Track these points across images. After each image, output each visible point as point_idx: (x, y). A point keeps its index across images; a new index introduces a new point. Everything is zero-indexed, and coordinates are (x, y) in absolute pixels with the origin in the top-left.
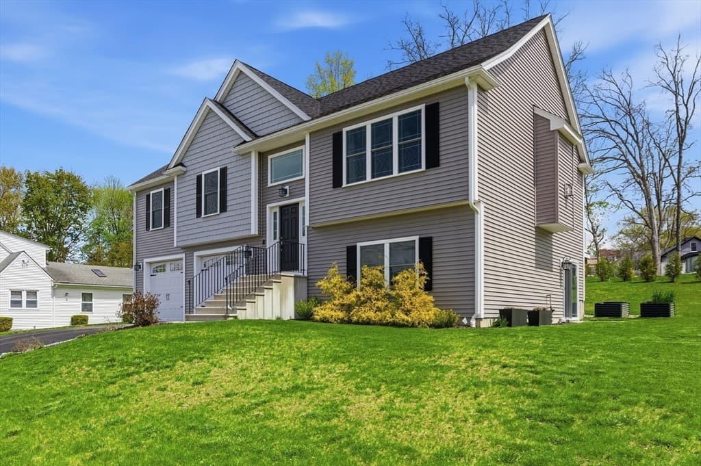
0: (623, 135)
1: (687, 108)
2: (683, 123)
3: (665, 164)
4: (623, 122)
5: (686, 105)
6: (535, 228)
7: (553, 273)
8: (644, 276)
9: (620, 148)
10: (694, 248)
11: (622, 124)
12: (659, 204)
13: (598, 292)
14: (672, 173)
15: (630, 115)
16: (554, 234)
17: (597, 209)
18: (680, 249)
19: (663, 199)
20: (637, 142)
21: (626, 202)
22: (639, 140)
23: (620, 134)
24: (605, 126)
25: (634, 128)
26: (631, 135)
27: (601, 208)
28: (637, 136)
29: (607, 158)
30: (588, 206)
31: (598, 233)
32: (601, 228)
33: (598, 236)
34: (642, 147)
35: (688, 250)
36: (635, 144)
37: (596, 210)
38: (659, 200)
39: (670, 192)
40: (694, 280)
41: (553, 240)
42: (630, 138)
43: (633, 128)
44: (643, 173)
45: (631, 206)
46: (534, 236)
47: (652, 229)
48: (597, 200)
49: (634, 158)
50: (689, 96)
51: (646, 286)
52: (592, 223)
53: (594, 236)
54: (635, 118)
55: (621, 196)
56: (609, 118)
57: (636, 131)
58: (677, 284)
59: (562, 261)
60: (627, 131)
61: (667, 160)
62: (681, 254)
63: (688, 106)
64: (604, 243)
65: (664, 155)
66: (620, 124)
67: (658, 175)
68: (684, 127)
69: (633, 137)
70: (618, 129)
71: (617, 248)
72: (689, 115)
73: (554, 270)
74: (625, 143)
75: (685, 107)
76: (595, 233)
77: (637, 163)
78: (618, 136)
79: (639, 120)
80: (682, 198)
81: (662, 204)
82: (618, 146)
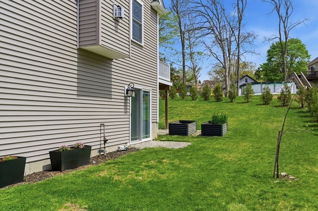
0: (211, 15)
1: (243, 3)
2: (241, 11)
3: (232, 34)
4: (211, 7)
6: (78, 50)
7: (113, 100)
8: (216, 98)
9: (210, 23)
10: (246, 81)
11: (211, 8)
12: (229, 56)
13: (187, 108)
14: (235, 39)
15: (215, 4)
16: (114, 60)
18: (239, 81)
19: (231, 53)
20: (218, 20)
21: (213, 54)
22: (219, 18)
23: (209, 14)
24: (202, 9)
25: (217, 11)
26: (215, 15)
27: (198, 55)
28: (218, 16)
29: (203, 27)
30: (191, 54)
31: (196, 70)
32: (198, 68)
33: (197, 72)
34: (220, 23)
35: (243, 82)
36: (217, 20)
37: (195, 56)
38: (229, 54)
39: (234, 49)
40: (243, 101)
41: (113, 67)
45: (215, 56)
46: (76, 60)
47: (226, 69)
49: (217, 28)
51: (217, 105)
52: (193, 64)
53: (194, 72)
54: (217, 5)
55: (211, 50)
56: (204, 5)
57: (217, 13)
58: (234, 103)
59: (126, 87)
60: (213, 13)
61: (233, 32)
62: (240, 84)
63: (243, 2)
64: (200, 76)
65: (232, 29)
66: (209, 9)
67: (229, 39)
68: (241, 13)
69: (216, 16)
70: (209, 11)
71: (212, 80)
72: (244, 7)
73: (113, 97)
74: (212, 19)
75: (241, 2)
76: (195, 70)
77: (218, 31)
78: (208, 15)
79: (219, 7)
80: (240, 54)
81: (231, 56)
82: (208, 21)
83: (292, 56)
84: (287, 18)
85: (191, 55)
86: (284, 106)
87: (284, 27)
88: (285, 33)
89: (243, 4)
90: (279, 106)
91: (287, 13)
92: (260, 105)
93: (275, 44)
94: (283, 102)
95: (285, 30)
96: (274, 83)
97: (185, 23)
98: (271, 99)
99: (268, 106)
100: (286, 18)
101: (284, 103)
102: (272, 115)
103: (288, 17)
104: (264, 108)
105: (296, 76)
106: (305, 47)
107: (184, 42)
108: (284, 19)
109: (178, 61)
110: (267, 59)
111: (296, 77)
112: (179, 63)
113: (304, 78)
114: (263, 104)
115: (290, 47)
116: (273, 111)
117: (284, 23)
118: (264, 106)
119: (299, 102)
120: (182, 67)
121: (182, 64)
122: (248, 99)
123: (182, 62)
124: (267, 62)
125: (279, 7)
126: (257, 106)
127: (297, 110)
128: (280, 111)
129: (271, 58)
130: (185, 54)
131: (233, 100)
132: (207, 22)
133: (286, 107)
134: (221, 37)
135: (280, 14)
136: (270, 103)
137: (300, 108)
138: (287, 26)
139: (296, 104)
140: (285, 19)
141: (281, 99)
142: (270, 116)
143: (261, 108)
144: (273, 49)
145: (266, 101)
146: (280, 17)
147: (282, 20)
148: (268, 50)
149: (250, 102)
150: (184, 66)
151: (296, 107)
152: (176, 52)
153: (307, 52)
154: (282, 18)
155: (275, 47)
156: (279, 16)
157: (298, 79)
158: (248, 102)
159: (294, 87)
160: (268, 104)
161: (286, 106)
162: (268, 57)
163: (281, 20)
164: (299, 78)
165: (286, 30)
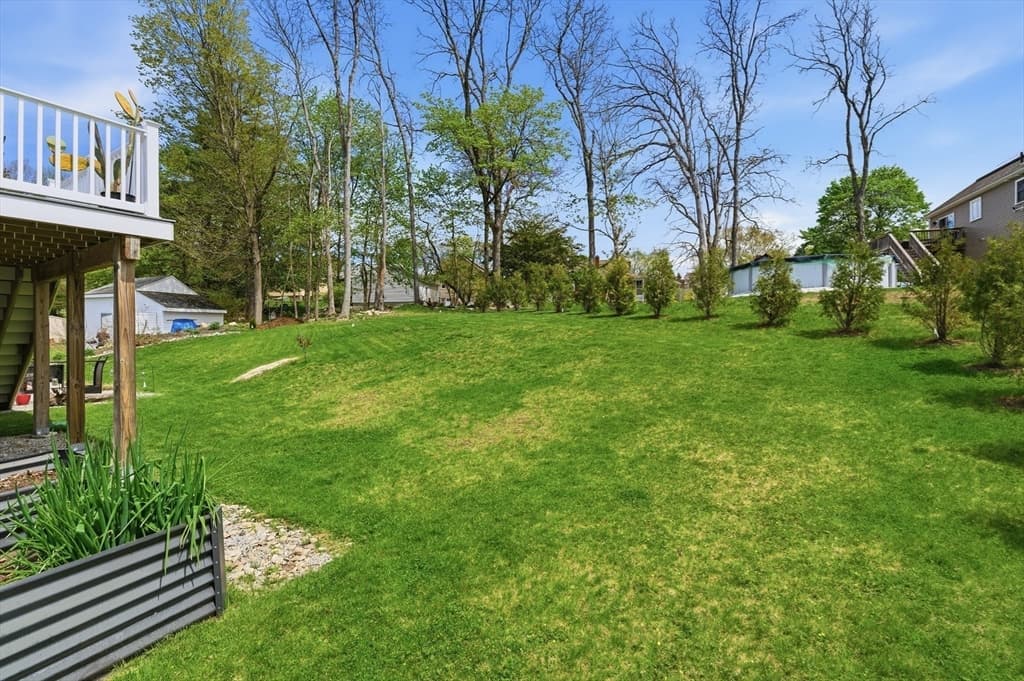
0: (667, 111)
1: (746, 73)
2: (741, 94)
5: (745, 69)
9: (665, 131)
11: (665, 96)
15: (675, 83)
17: (624, 207)
19: (721, 201)
20: (683, 119)
21: (678, 206)
22: (686, 116)
23: (662, 108)
24: (646, 100)
25: (680, 100)
26: (676, 110)
28: (683, 110)
30: (608, 201)
31: (620, 239)
32: (625, 233)
33: (621, 244)
34: (688, 126)
36: (678, 120)
37: (621, 208)
38: (716, 203)
42: (674, 113)
43: (677, 100)
44: (690, 160)
45: (683, 211)
49: (680, 141)
50: (749, 56)
52: (612, 225)
53: (615, 244)
54: (681, 86)
56: (649, 89)
57: (682, 105)
60: (670, 104)
61: (725, 152)
63: (748, 70)
66: (663, 96)
67: (715, 170)
68: (742, 98)
69: (678, 112)
70: (660, 101)
72: (750, 84)
74: (667, 119)
75: (743, 71)
76: (617, 239)
77: (683, 147)
78: (660, 111)
79: (686, 90)
81: (719, 207)
83: (880, 209)
84: (868, 103)
85: (608, 205)
86: (846, 331)
87: (861, 126)
88: (864, 140)
89: (749, 75)
90: (829, 334)
91: (869, 90)
92: (750, 327)
93: (838, 183)
94: (844, 316)
95: (863, 131)
96: (822, 258)
97: (592, 129)
98: (793, 304)
99: (780, 332)
100: (865, 105)
101: (848, 322)
102: (781, 381)
103: (871, 99)
104: (758, 340)
105: (893, 242)
106: (916, 184)
107: (591, 175)
108: (859, 108)
110: (818, 218)
111: (895, 245)
112: (579, 225)
113: (920, 248)
114: (759, 326)
115: (875, 187)
116: (794, 356)
117: (860, 116)
118: (762, 332)
119: (925, 317)
120: (588, 233)
121: (586, 225)
122: (708, 304)
123: (587, 222)
125: (848, 77)
126: (735, 333)
127: (915, 356)
128: (827, 358)
129: (828, 215)
130: (594, 202)
131: (663, 309)
133: (859, 338)
135: (850, 96)
136: (788, 321)
137: (933, 343)
138: (867, 122)
139: (911, 326)
140: (861, 106)
141: (834, 305)
142: (768, 382)
143: (748, 339)
144: (835, 193)
145: (773, 313)
146: (850, 103)
147: (856, 110)
148: (821, 197)
149: (717, 316)
150: (592, 232)
151: (910, 336)
152: (573, 198)
153: (920, 196)
154: (854, 106)
155: (838, 188)
156: (847, 99)
157: (901, 252)
158: (708, 316)
159: (890, 268)
160: (781, 324)
161: (858, 331)
162: (820, 214)
163: (852, 108)
164: (904, 248)
165: (867, 131)
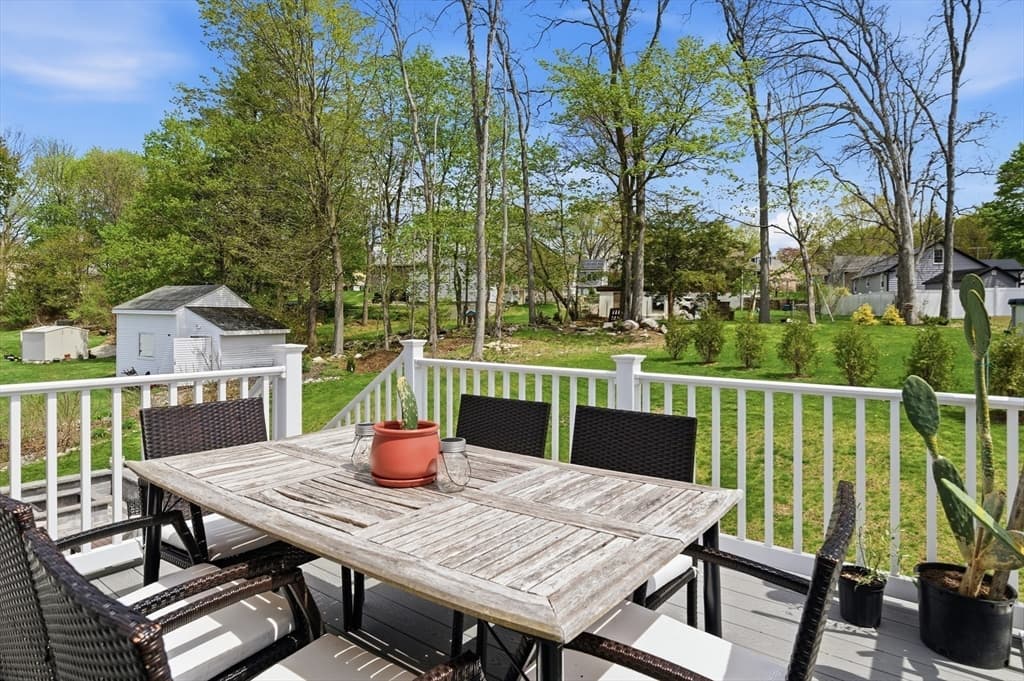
0: (852, 62)
1: (968, 11)
9: (844, 88)
11: (849, 43)
15: (863, 26)
17: (807, 194)
20: (875, 74)
22: (880, 71)
23: (844, 60)
25: (871, 49)
26: (865, 63)
27: (813, 191)
28: (876, 62)
29: (818, 105)
30: (790, 189)
37: (803, 195)
42: (863, 68)
43: (868, 48)
45: (854, 189)
48: (807, 178)
52: (797, 220)
53: (802, 246)
55: (837, 174)
56: (828, 34)
63: (971, 7)
66: (845, 44)
69: (868, 65)
75: (964, 8)
76: (804, 240)
77: (876, 111)
78: (842, 63)
82: (837, 83)
85: (789, 192)
89: (971, 15)
107: (765, 150)
109: (744, 211)
110: (998, 190)
120: (759, 229)
121: (757, 220)
123: (758, 215)
124: (995, 198)
129: (1010, 187)
130: (769, 189)
132: (834, 86)
134: (887, 130)
148: (1003, 163)
150: (764, 227)
152: (739, 184)
162: (999, 185)
